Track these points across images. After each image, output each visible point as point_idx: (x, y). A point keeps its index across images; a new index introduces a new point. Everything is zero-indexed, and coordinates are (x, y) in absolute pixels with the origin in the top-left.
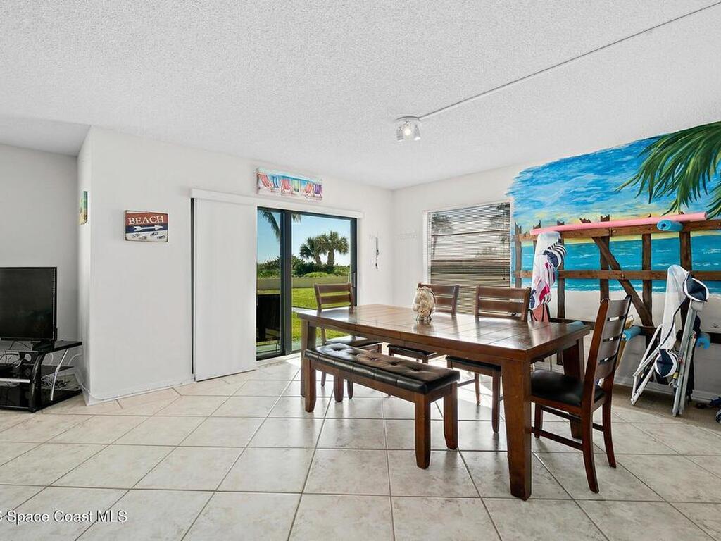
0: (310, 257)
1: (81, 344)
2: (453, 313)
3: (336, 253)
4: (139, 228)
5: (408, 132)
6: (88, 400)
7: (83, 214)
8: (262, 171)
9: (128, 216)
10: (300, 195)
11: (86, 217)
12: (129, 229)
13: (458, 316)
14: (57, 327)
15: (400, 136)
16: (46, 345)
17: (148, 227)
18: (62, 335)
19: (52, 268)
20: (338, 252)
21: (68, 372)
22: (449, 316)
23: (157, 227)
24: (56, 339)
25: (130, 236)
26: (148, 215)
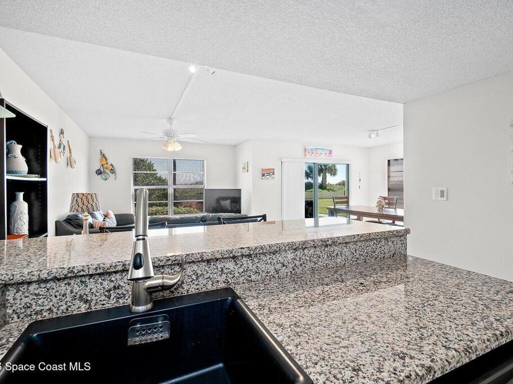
0: (309, 178)
2: (395, 209)
3: (328, 175)
4: (266, 175)
5: (373, 136)
8: (307, 147)
9: (263, 170)
10: (323, 156)
11: (247, 171)
12: (263, 175)
13: (397, 209)
15: (370, 137)
17: (269, 174)
19: (240, 189)
20: (329, 175)
22: (394, 210)
23: (271, 174)
25: (263, 177)
26: (268, 169)
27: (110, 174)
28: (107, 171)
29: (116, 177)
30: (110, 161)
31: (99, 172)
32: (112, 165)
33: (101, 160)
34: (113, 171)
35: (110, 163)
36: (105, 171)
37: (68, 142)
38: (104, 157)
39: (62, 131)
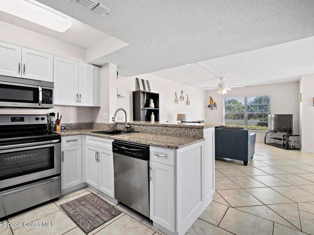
1: (299, 136)
6: (301, 151)
11: (301, 100)
16: (290, 134)
24: (292, 133)
27: (214, 107)
28: (213, 106)
29: (216, 109)
30: (214, 101)
31: (209, 106)
32: (215, 103)
33: (210, 101)
34: (215, 105)
35: (214, 102)
36: (212, 105)
37: (187, 95)
38: (211, 99)
39: (182, 92)
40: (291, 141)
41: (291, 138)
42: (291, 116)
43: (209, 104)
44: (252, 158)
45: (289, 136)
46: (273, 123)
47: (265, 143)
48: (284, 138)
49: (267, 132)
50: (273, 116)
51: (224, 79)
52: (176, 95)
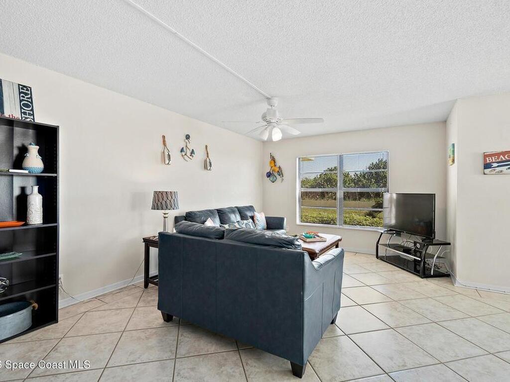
1: (449, 244)
4: (496, 165)
6: (455, 282)
7: (451, 159)
9: (486, 156)
11: (453, 161)
12: (487, 166)
14: (435, 231)
16: (428, 241)
17: (504, 163)
18: (438, 236)
19: (433, 194)
21: (441, 261)
24: (434, 238)
25: (487, 171)
26: (504, 153)
27: (278, 176)
30: (278, 164)
31: (269, 175)
33: (271, 163)
34: (280, 173)
35: (278, 166)
36: (273, 174)
37: (206, 146)
38: (273, 160)
39: (188, 137)
40: (432, 256)
41: (431, 250)
42: (432, 197)
43: (268, 170)
44: (333, 322)
45: (428, 246)
46: (394, 210)
47: (377, 257)
48: (417, 247)
49: (382, 233)
50: (395, 196)
51: (276, 102)
52: (164, 141)
